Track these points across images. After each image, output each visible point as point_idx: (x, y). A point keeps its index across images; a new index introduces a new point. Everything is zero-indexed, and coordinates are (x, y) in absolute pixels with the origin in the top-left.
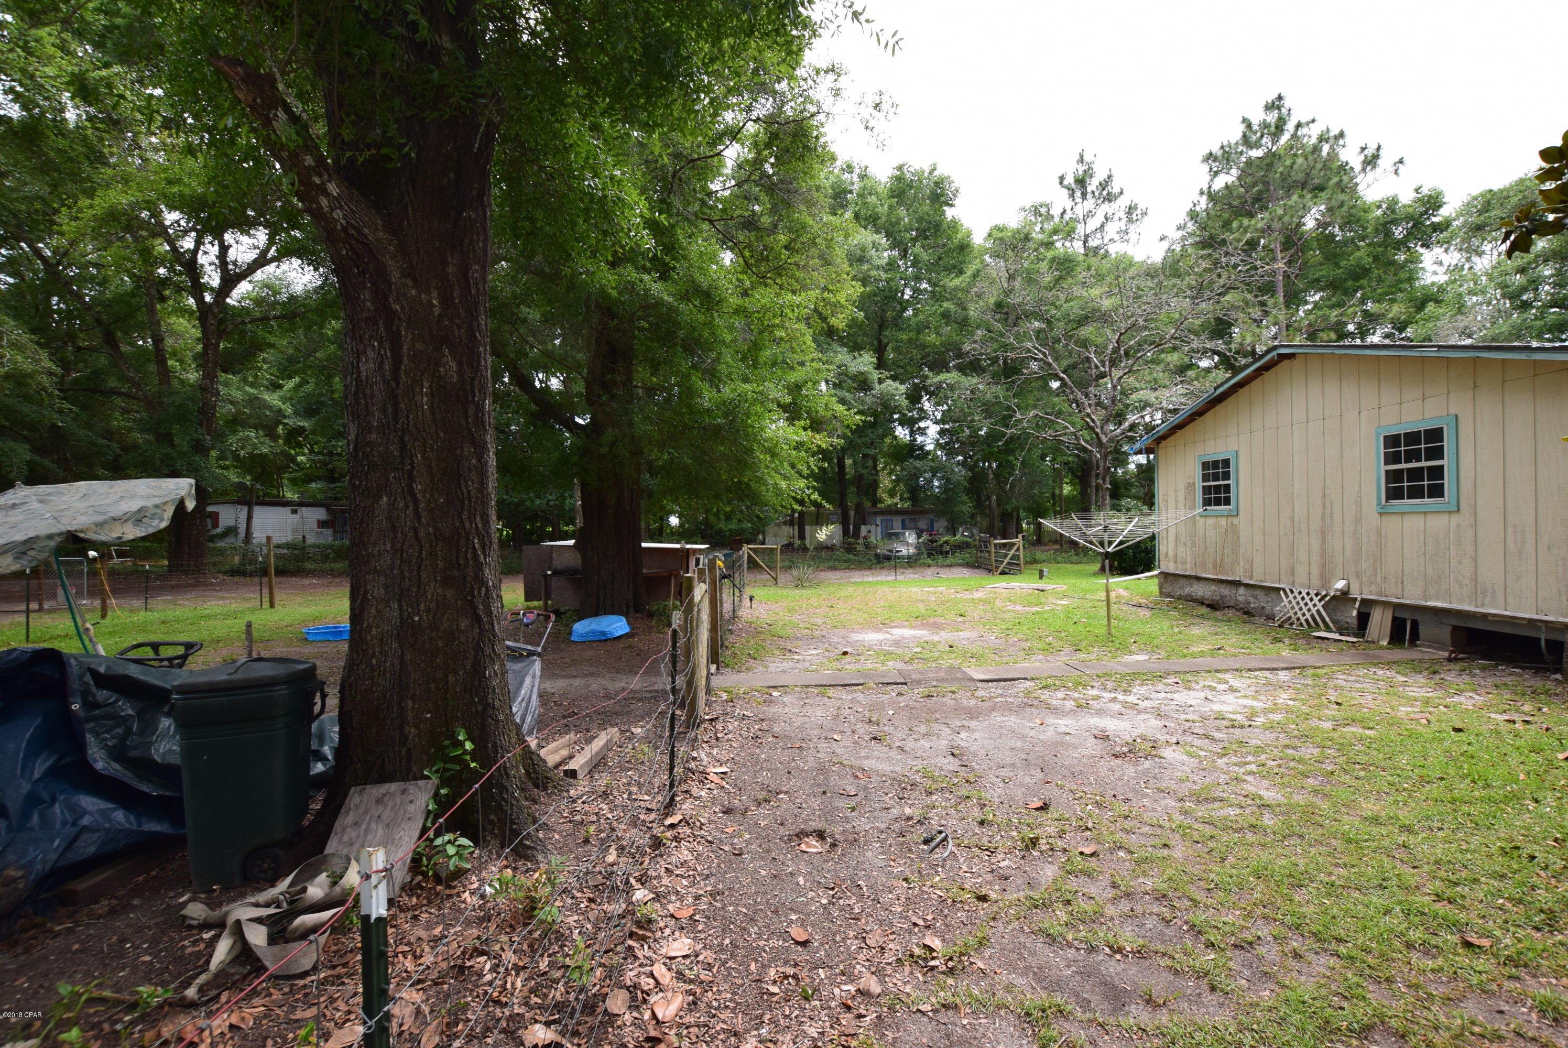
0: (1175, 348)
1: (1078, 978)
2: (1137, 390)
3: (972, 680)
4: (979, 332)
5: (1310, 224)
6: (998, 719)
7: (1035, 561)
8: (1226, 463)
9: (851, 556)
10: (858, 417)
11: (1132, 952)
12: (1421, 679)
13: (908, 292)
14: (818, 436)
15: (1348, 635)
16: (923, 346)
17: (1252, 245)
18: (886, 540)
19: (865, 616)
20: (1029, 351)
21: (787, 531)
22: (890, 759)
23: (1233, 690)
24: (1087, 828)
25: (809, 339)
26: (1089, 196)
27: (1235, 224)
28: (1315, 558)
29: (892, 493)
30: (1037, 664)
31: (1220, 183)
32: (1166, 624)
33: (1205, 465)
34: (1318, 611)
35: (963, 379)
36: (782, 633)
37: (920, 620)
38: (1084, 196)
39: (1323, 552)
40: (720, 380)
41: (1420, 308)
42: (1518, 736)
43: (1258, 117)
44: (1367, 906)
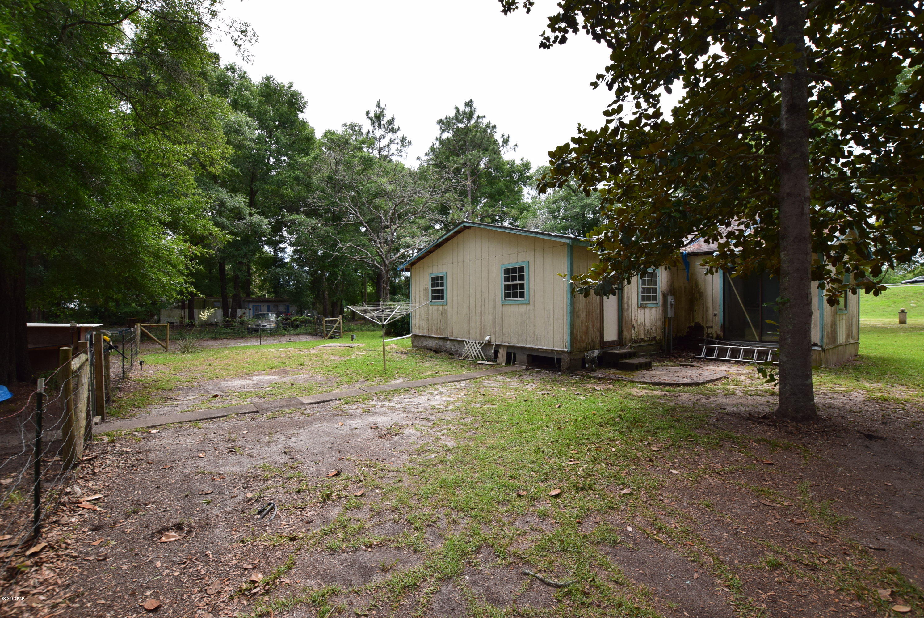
0: (423, 217)
1: (347, 569)
2: (404, 237)
3: (303, 404)
4: (317, 193)
5: (482, 166)
6: (317, 426)
7: (350, 330)
8: (442, 278)
9: (229, 330)
10: (229, 237)
11: (377, 545)
12: (515, 379)
13: (272, 161)
14: (194, 247)
15: (491, 362)
16: (282, 196)
17: (458, 170)
18: (254, 319)
19: (235, 369)
20: (347, 208)
21: (179, 313)
22: (240, 464)
23: (441, 393)
24: (361, 481)
25: (192, 179)
26: (382, 127)
27: (451, 158)
28: (478, 325)
29: (261, 288)
30: (344, 390)
31: (446, 135)
32: (414, 362)
33: (433, 279)
34: (479, 351)
35: (306, 219)
36: (166, 386)
37: (274, 370)
38: (379, 126)
39: (481, 322)
40: (109, 198)
41: (522, 213)
42: (545, 400)
43: (462, 108)
44: (484, 489)
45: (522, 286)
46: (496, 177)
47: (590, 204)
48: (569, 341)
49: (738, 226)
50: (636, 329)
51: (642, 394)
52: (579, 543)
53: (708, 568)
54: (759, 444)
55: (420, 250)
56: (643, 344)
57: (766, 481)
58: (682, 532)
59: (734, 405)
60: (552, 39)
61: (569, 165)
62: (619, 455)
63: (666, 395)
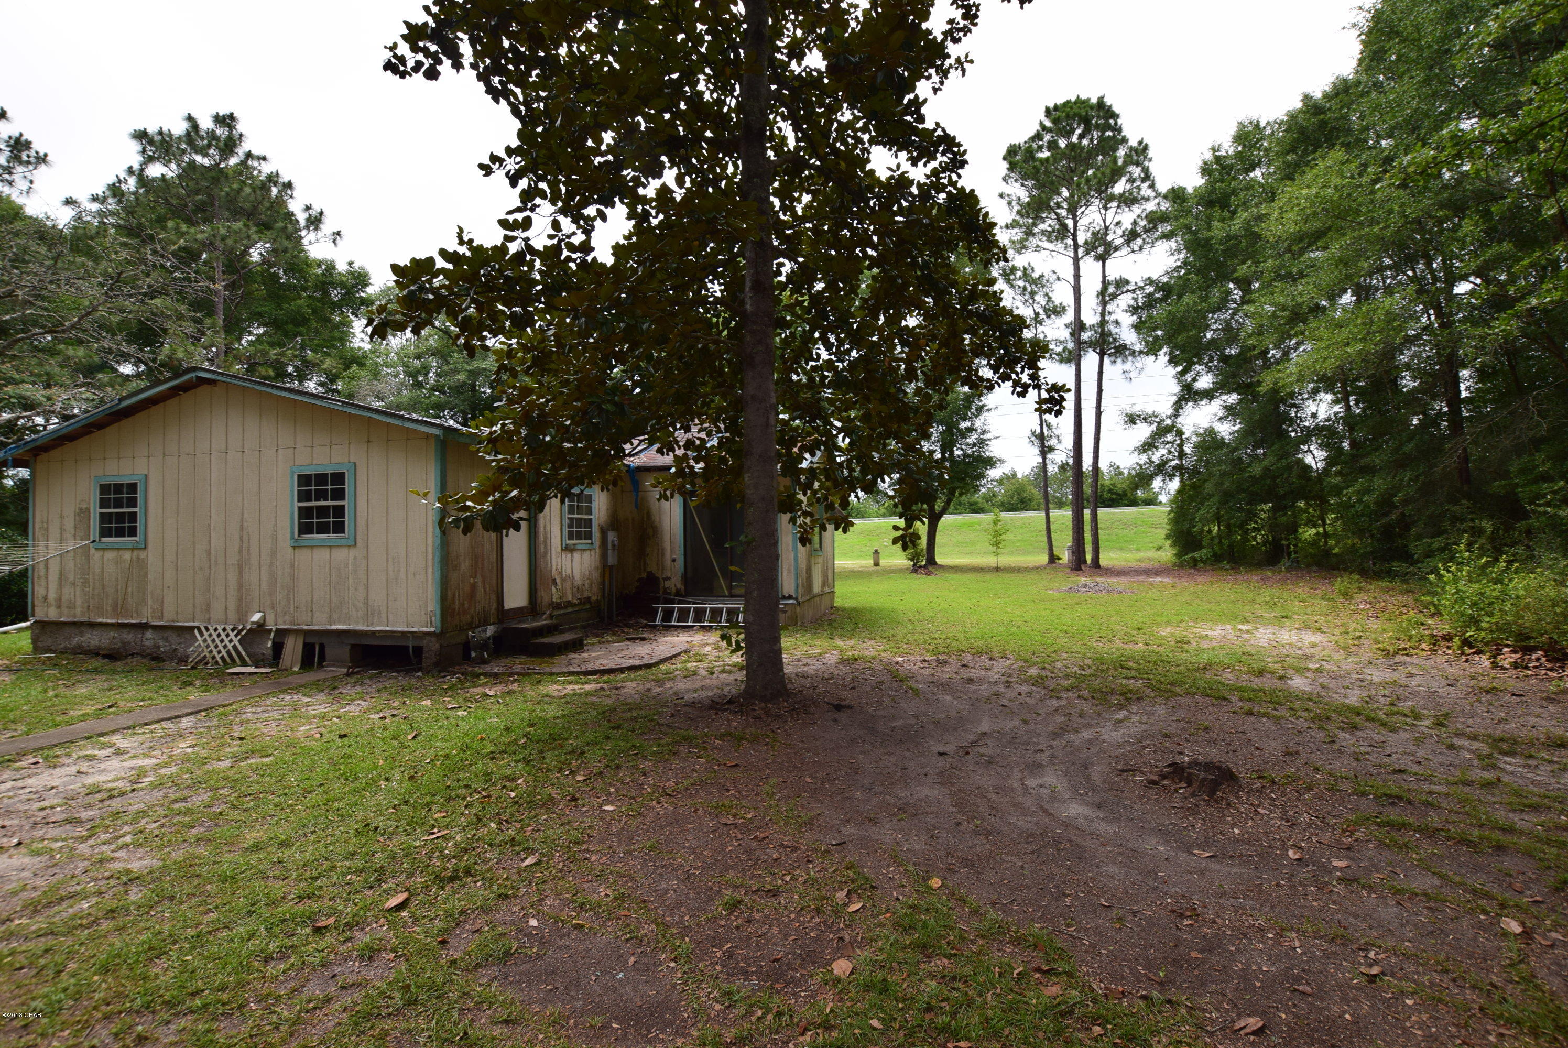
0: (80, 342)
5: (255, 256)
8: (133, 487)
12: (322, 697)
15: (264, 667)
17: (190, 254)
23: (119, 752)
27: (170, 224)
28: (232, 591)
31: (155, 170)
33: (104, 489)
34: (235, 647)
39: (240, 586)
41: (347, 367)
42: (385, 729)
43: (206, 123)
44: (232, 941)
45: (340, 511)
46: (288, 287)
47: (485, 369)
48: (438, 612)
49: (699, 432)
50: (559, 587)
51: (566, 692)
52: (439, 980)
53: (649, 942)
54: (723, 740)
55: (65, 418)
56: (570, 610)
57: (728, 790)
58: (616, 899)
59: (695, 691)
60: (410, 64)
61: (431, 297)
62: (521, 802)
63: (602, 688)
